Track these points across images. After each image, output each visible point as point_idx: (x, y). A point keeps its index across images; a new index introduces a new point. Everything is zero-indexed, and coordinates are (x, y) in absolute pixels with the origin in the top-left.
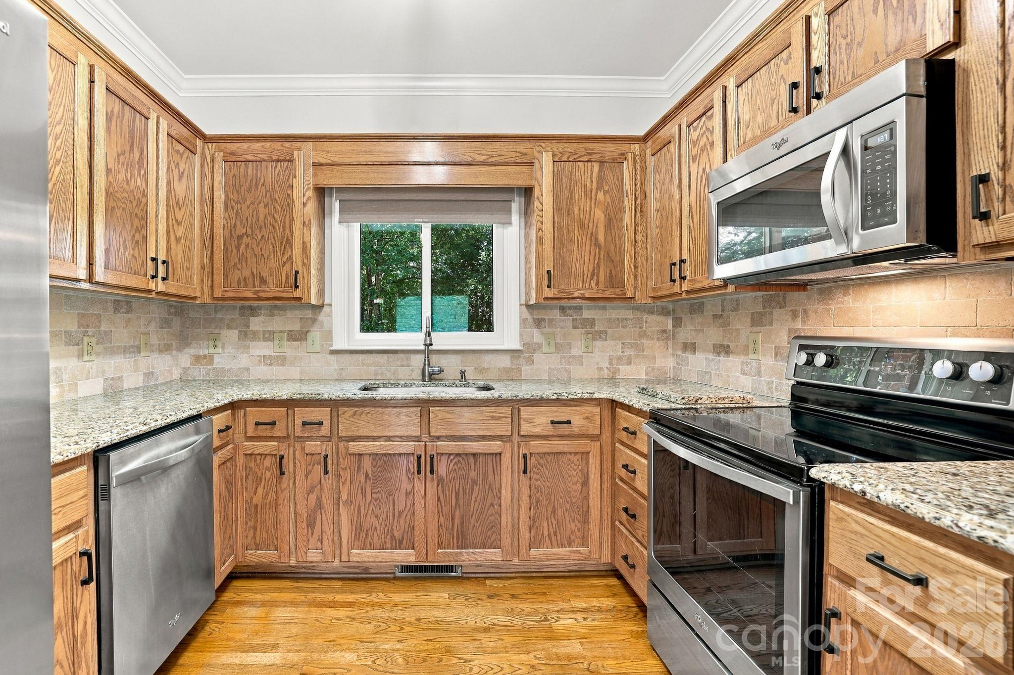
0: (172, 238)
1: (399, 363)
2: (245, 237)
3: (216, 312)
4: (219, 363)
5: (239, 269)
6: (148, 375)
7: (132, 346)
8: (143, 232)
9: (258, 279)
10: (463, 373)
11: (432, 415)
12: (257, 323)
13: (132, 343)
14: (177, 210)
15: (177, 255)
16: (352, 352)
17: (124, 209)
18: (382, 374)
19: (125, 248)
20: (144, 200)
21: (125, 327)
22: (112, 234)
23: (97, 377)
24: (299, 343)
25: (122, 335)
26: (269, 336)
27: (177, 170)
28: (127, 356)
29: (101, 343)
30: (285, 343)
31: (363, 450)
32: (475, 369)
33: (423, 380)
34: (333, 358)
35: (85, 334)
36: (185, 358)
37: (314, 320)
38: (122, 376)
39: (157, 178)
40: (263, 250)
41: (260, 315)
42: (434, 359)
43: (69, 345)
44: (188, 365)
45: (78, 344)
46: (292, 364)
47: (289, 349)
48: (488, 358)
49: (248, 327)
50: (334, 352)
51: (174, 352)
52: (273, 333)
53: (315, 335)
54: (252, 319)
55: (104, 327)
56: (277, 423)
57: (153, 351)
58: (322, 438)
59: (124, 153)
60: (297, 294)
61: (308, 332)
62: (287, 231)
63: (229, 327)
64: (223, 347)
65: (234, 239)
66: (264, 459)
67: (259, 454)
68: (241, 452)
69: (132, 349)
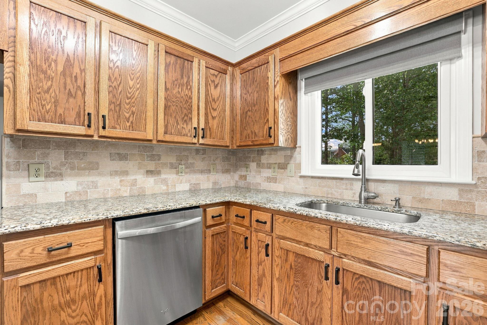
0: (210, 117)
1: (344, 187)
2: (248, 112)
3: (248, 154)
4: (249, 179)
5: (246, 130)
6: (215, 183)
7: (206, 170)
8: (189, 115)
9: (254, 134)
10: (397, 201)
11: (339, 235)
12: (264, 159)
13: (206, 168)
14: (213, 103)
15: (213, 125)
16: (313, 177)
17: (177, 106)
18: (332, 194)
19: (178, 124)
20: (190, 101)
21: (202, 161)
22: (169, 118)
23: (186, 182)
24: (283, 170)
25: (200, 164)
26: (269, 166)
27: (213, 84)
28: (203, 174)
29: (189, 168)
30: (276, 170)
31: (289, 248)
32: (413, 198)
33: (360, 202)
34: (301, 181)
35: (180, 164)
36: (236, 176)
37: (291, 157)
38: (200, 183)
39: (199, 89)
40: (256, 118)
41: (266, 154)
42: (372, 186)
43: (172, 168)
44: (238, 180)
45: (176, 168)
46: (279, 182)
47: (279, 174)
48: (429, 189)
49: (260, 161)
50: (301, 177)
51: (232, 173)
52: (270, 164)
53: (291, 166)
54: (262, 156)
55: (190, 161)
56: (245, 217)
57: (218, 172)
58: (265, 232)
59: (177, 80)
60: (271, 141)
61: (288, 163)
62: (267, 105)
63: (253, 161)
64: (250, 172)
65: (244, 114)
66: (240, 237)
67: (238, 233)
68: (230, 230)
69: (206, 171)
